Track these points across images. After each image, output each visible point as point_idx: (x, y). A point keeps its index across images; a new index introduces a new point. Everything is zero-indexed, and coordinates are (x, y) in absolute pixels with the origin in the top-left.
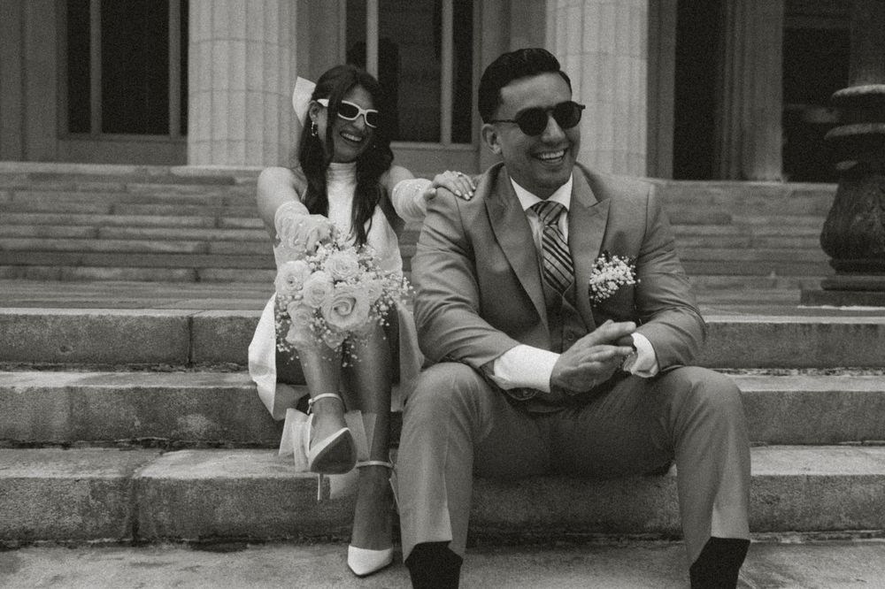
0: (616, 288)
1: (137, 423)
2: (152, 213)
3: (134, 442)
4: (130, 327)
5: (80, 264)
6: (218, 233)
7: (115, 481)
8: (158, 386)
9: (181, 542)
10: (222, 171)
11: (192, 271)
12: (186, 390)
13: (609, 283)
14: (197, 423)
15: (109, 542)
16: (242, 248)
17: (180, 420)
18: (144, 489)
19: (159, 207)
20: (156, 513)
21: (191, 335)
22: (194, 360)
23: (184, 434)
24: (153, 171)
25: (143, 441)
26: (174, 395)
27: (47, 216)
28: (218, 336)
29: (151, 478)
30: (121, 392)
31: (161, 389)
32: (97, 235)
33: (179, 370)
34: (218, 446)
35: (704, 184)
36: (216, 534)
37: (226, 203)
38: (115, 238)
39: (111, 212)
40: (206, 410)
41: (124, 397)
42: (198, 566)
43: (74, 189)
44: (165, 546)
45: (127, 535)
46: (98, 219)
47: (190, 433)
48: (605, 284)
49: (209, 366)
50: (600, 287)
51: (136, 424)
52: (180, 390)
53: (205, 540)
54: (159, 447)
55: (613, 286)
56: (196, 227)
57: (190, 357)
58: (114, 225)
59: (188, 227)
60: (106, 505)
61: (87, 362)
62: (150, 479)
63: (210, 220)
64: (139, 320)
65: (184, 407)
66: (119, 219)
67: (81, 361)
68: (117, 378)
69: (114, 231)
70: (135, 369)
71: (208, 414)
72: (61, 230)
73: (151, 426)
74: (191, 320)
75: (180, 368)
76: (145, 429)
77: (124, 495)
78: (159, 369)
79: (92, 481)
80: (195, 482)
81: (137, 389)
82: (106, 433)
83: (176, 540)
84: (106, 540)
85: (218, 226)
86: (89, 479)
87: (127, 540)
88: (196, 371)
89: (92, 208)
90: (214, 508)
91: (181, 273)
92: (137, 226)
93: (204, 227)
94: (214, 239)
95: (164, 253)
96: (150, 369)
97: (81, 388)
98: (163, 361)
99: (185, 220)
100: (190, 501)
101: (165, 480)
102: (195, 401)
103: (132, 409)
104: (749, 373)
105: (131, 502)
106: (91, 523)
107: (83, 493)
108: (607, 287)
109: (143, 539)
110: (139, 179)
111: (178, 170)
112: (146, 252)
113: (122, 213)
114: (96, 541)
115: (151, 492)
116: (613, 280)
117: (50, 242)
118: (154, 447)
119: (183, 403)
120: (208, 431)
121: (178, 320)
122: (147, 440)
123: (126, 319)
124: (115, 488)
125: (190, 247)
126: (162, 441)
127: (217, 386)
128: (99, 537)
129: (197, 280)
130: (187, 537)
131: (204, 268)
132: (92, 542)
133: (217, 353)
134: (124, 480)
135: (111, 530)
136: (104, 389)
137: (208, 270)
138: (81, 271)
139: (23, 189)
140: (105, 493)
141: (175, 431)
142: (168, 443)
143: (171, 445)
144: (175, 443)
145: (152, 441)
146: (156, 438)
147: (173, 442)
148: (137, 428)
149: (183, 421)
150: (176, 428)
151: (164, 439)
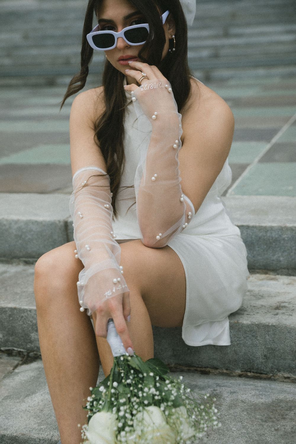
8: (14, 305)
11: (204, 72)
17: (33, 336)
25: (6, 350)
26: (26, 314)
54: (18, 357)
63: (221, 31)
65: (35, 324)
70: (27, 263)
73: (11, 338)
74: (66, 224)
76: (7, 341)
85: (226, 35)
94: (223, 47)
118: (16, 356)
121: (56, 224)
125: (205, 53)
126: (20, 351)
129: (207, 79)
137: (215, 70)
141: (30, 344)
142: (25, 354)
143: (28, 356)
144: (31, 354)
145: (13, 351)
146: (16, 349)
147: (29, 353)
148: (0, 339)
149: (36, 336)
150: (31, 342)
151: (22, 350)
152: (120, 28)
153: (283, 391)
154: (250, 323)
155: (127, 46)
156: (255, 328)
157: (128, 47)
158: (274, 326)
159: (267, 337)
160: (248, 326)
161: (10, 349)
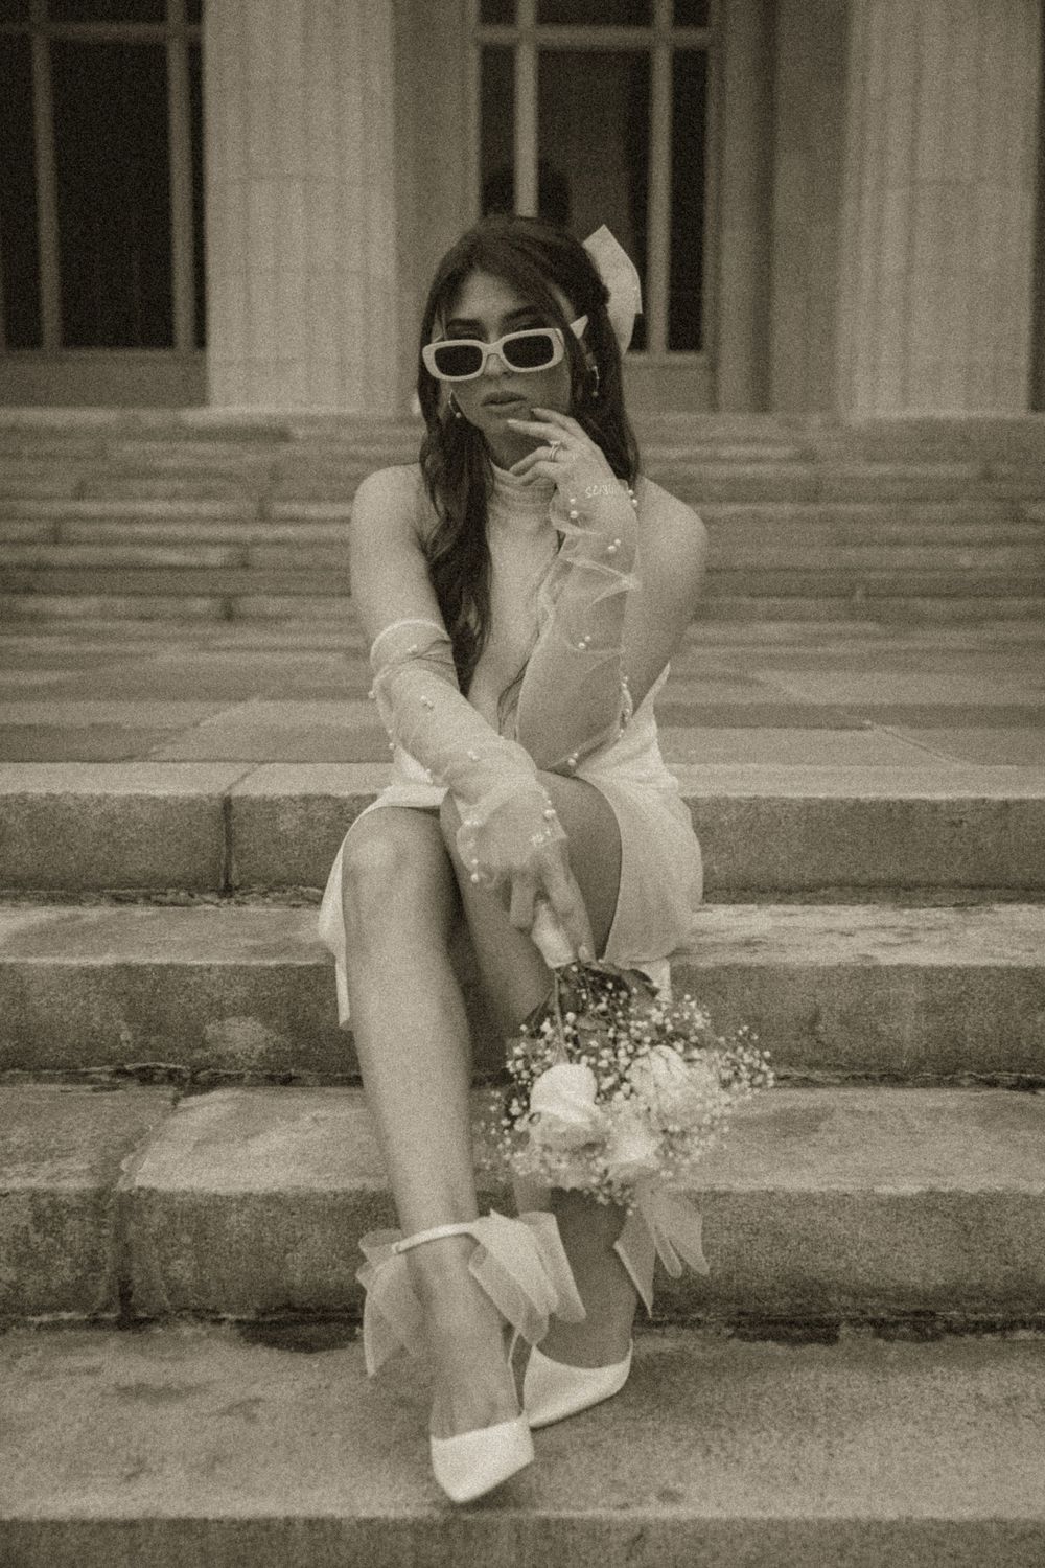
1: (125, 1036)
2: (149, 496)
3: (121, 1072)
4: (109, 818)
5: (29, 590)
6: (265, 532)
7: (80, 1195)
8: (166, 961)
9: (220, 1322)
10: (269, 417)
11: (219, 602)
12: (223, 968)
14: (244, 1036)
15: (70, 1321)
16: (303, 558)
17: (211, 1029)
18: (140, 1211)
19: (162, 486)
20: (167, 1261)
21: (229, 831)
22: (234, 881)
23: (220, 1057)
24: (152, 417)
25: (138, 1070)
26: (197, 978)
28: (282, 833)
29: (154, 1190)
30: (89, 973)
31: (171, 966)
32: (56, 538)
33: (206, 902)
34: (288, 1081)
36: (289, 1306)
37: (275, 475)
38: (89, 543)
39: (80, 493)
40: (262, 1009)
41: (98, 983)
42: (257, 1401)
43: (17, 456)
44: (187, 1331)
45: (107, 1307)
46: (58, 508)
47: (232, 1054)
49: (264, 895)
51: (122, 1037)
52: (209, 971)
53: (268, 1319)
54: (169, 1083)
56: (226, 520)
57: (227, 876)
58: (85, 518)
59: (213, 520)
60: (63, 1244)
61: (25, 888)
62: (152, 1192)
63: (251, 507)
64: (127, 802)
65: (219, 1003)
66: (90, 507)
67: (15, 885)
68: (86, 929)
69: (85, 530)
70: (118, 900)
71: (266, 1015)
73: (154, 1040)
74: (227, 807)
75: (208, 897)
76: (143, 1046)
77: (101, 1225)
79: (35, 1195)
80: (245, 1199)
81: (126, 969)
82: (63, 1055)
83: (206, 1315)
84: (65, 1316)
85: (264, 517)
86: (28, 1190)
87: (106, 1315)
88: (239, 904)
89: (47, 488)
90: (286, 1252)
91: (200, 605)
92: (122, 519)
93: (236, 520)
94: (256, 542)
95: (172, 568)
96: (149, 900)
97: (12, 965)
98: (177, 884)
99: (206, 508)
100: (235, 1238)
101: (185, 1193)
102: (241, 991)
103: (116, 1008)
105: (118, 1237)
106: (34, 1282)
107: (15, 1219)
109: (142, 1315)
110: (128, 434)
111: (193, 416)
112: (139, 567)
113: (97, 498)
114: (46, 1318)
115: (157, 1220)
118: (161, 1082)
119: (217, 995)
120: (268, 1051)
121: (203, 803)
122: (146, 1068)
123: (101, 800)
124: (82, 1211)
125: (215, 556)
126: (175, 1070)
127: (285, 960)
128: (51, 1309)
129: (229, 616)
130: (230, 1310)
131: (241, 595)
132: (37, 1320)
133: (281, 869)
134: (101, 1194)
135: (76, 1296)
136: (61, 967)
137: (244, 599)
138: (32, 604)
140: (62, 1223)
141: (201, 1051)
142: (187, 1075)
143: (194, 1081)
144: (202, 1075)
145: (156, 1071)
146: (163, 1065)
147: (198, 1072)
148: (125, 1045)
149: (217, 1031)
150: (204, 1045)
151: (179, 1067)
152: (492, 336)
153: (785, 1099)
154: (713, 965)
155: (505, 373)
156: (724, 976)
157: (508, 375)
158: (762, 967)
159: (748, 992)
160: (708, 972)
161: (148, 1067)
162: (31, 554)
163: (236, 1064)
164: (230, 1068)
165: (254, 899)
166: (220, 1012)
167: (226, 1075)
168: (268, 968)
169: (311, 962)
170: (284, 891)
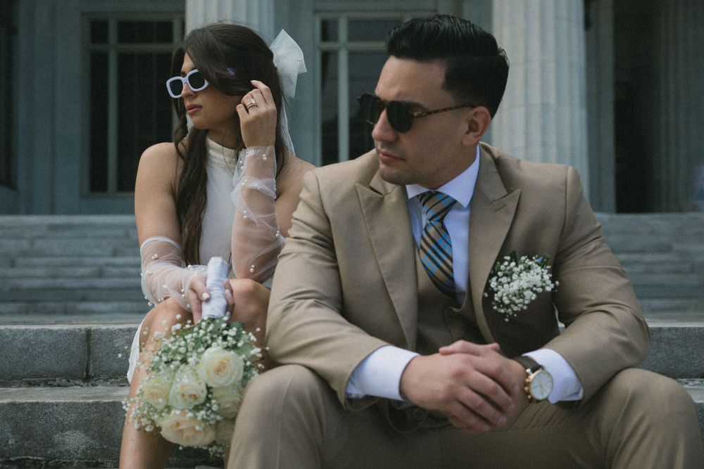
0: (534, 296)
1: (12, 441)
3: (8, 462)
4: (26, 341)
5: (84, 299)
8: (35, 401)
12: (65, 404)
13: (525, 293)
14: (74, 441)
17: (57, 437)
21: (89, 347)
22: (92, 373)
23: (61, 452)
25: (17, 460)
26: (50, 410)
27: (59, 260)
28: (116, 348)
31: (37, 403)
32: (100, 274)
33: (76, 385)
34: (97, 465)
35: (644, 217)
38: (115, 277)
39: (115, 253)
40: (85, 427)
46: (102, 261)
47: (68, 451)
48: (520, 294)
49: (106, 380)
50: (514, 298)
51: (10, 442)
52: (57, 405)
54: (33, 467)
55: (530, 296)
57: (87, 371)
58: (114, 265)
64: (37, 333)
65: (62, 422)
66: (120, 260)
68: (9, 393)
69: (115, 271)
70: (30, 384)
71: (86, 430)
72: (69, 271)
73: (26, 444)
74: (89, 333)
75: (77, 382)
76: (21, 447)
78: (56, 384)
81: (13, 404)
88: (93, 385)
89: (98, 252)
96: (46, 384)
98: (62, 376)
102: (74, 416)
103: (7, 427)
104: (691, 383)
108: (523, 297)
113: (124, 255)
116: (528, 289)
117: (59, 282)
119: (61, 419)
120: (87, 449)
121: (77, 332)
122: (20, 460)
123: (24, 332)
126: (37, 460)
127: (97, 400)
133: (116, 366)
138: (83, 306)
139: (41, 238)
141: (51, 449)
142: (43, 463)
143: (47, 466)
144: (51, 463)
145: (27, 461)
146: (31, 457)
147: (49, 461)
148: (11, 446)
149: (61, 438)
150: (53, 446)
151: (39, 458)
161: (23, 459)
162: (87, 283)
163: (70, 456)
164: (66, 459)
165: (100, 383)
166: (63, 428)
167: (65, 463)
168: (88, 404)
169: (111, 401)
170: (117, 379)
